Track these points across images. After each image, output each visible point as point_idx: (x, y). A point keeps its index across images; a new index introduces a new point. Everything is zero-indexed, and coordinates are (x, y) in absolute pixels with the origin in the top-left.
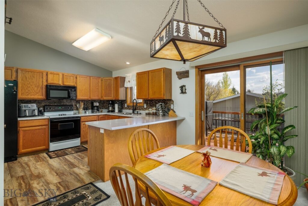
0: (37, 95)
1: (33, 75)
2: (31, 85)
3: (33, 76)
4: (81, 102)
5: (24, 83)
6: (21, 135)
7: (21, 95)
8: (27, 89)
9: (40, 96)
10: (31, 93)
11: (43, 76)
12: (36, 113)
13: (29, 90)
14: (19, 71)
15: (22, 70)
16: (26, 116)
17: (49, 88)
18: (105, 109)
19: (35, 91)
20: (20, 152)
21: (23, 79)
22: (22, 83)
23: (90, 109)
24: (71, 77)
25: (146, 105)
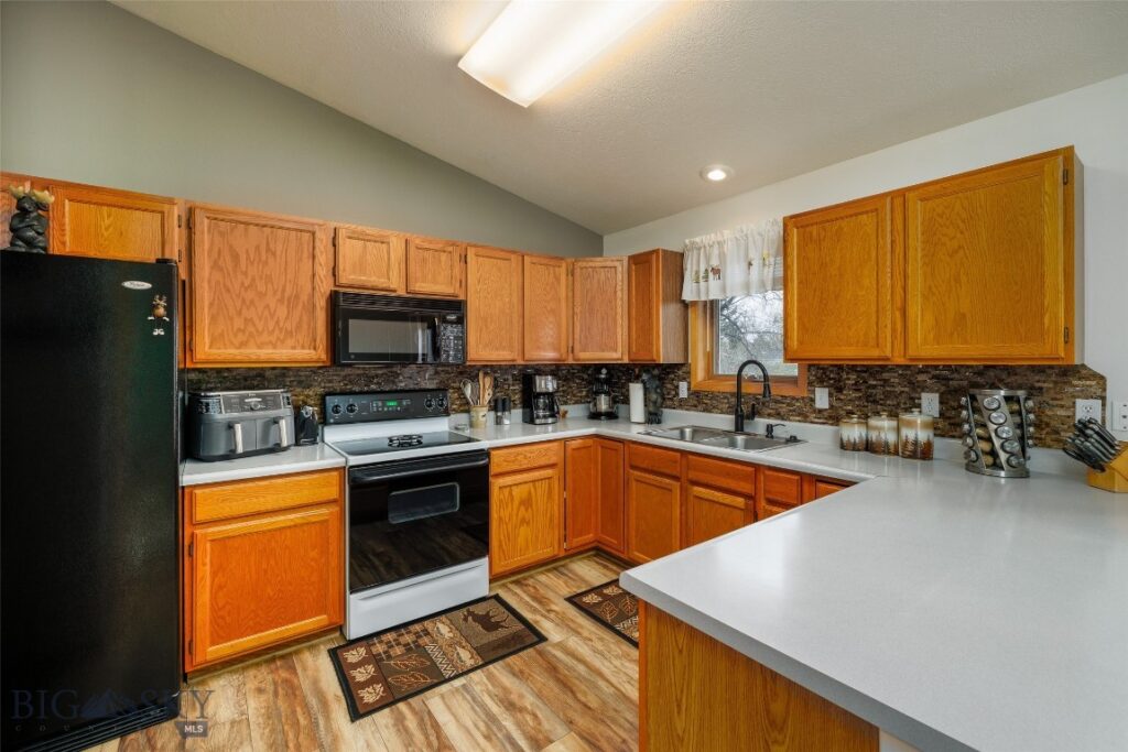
0: (290, 342)
1: (268, 244)
2: (262, 295)
3: (268, 250)
4: (481, 375)
5: (229, 284)
6: (204, 564)
7: (210, 347)
8: (239, 313)
9: (303, 348)
10: (260, 333)
11: (314, 248)
12: (286, 431)
13: (251, 319)
14: (202, 224)
15: (215, 217)
16: (231, 455)
17: (344, 308)
18: (576, 403)
19: (277, 322)
20: (199, 659)
21: (221, 262)
22: (218, 283)
23: (515, 406)
24: (444, 257)
25: (830, 395)
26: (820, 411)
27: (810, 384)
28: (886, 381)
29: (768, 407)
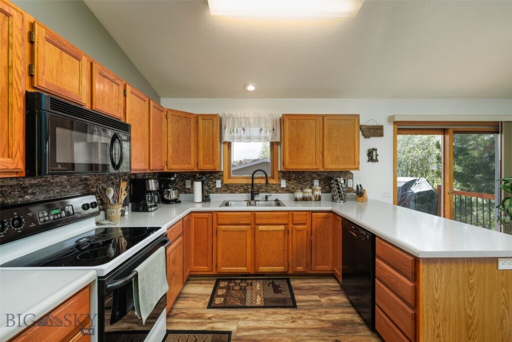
25: (287, 182)
26: (283, 188)
27: (279, 178)
28: (304, 176)
29: (262, 189)
